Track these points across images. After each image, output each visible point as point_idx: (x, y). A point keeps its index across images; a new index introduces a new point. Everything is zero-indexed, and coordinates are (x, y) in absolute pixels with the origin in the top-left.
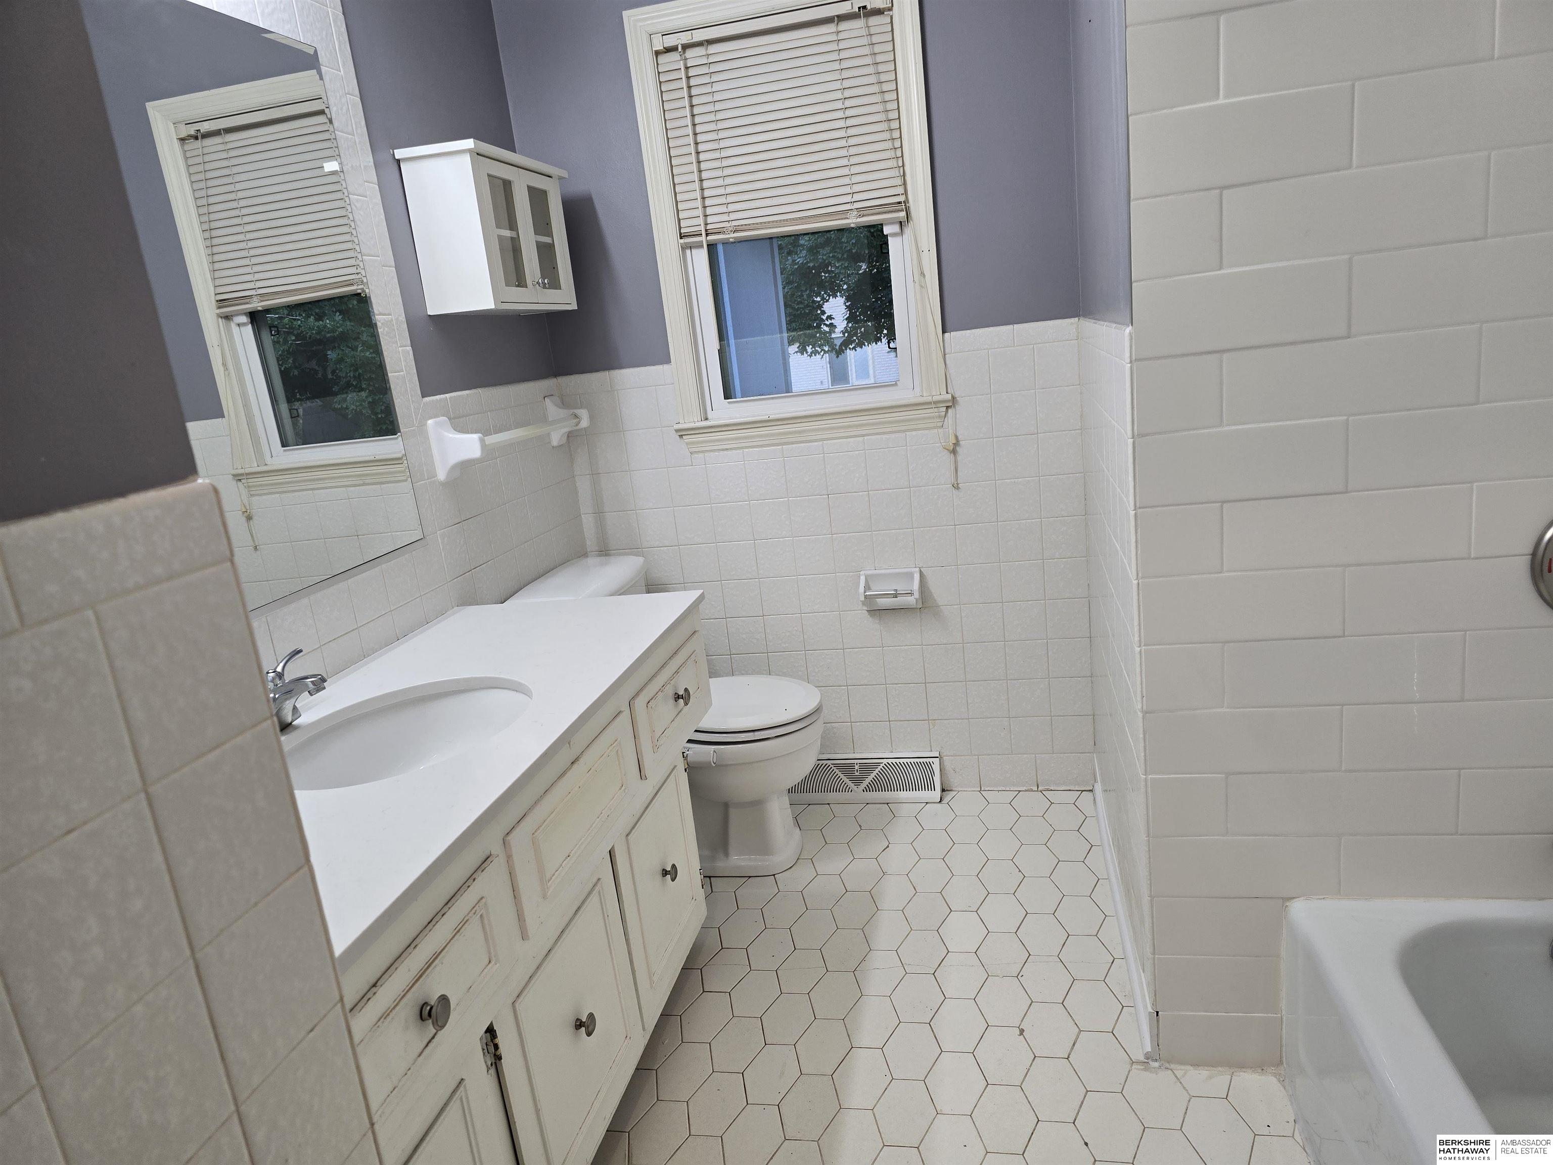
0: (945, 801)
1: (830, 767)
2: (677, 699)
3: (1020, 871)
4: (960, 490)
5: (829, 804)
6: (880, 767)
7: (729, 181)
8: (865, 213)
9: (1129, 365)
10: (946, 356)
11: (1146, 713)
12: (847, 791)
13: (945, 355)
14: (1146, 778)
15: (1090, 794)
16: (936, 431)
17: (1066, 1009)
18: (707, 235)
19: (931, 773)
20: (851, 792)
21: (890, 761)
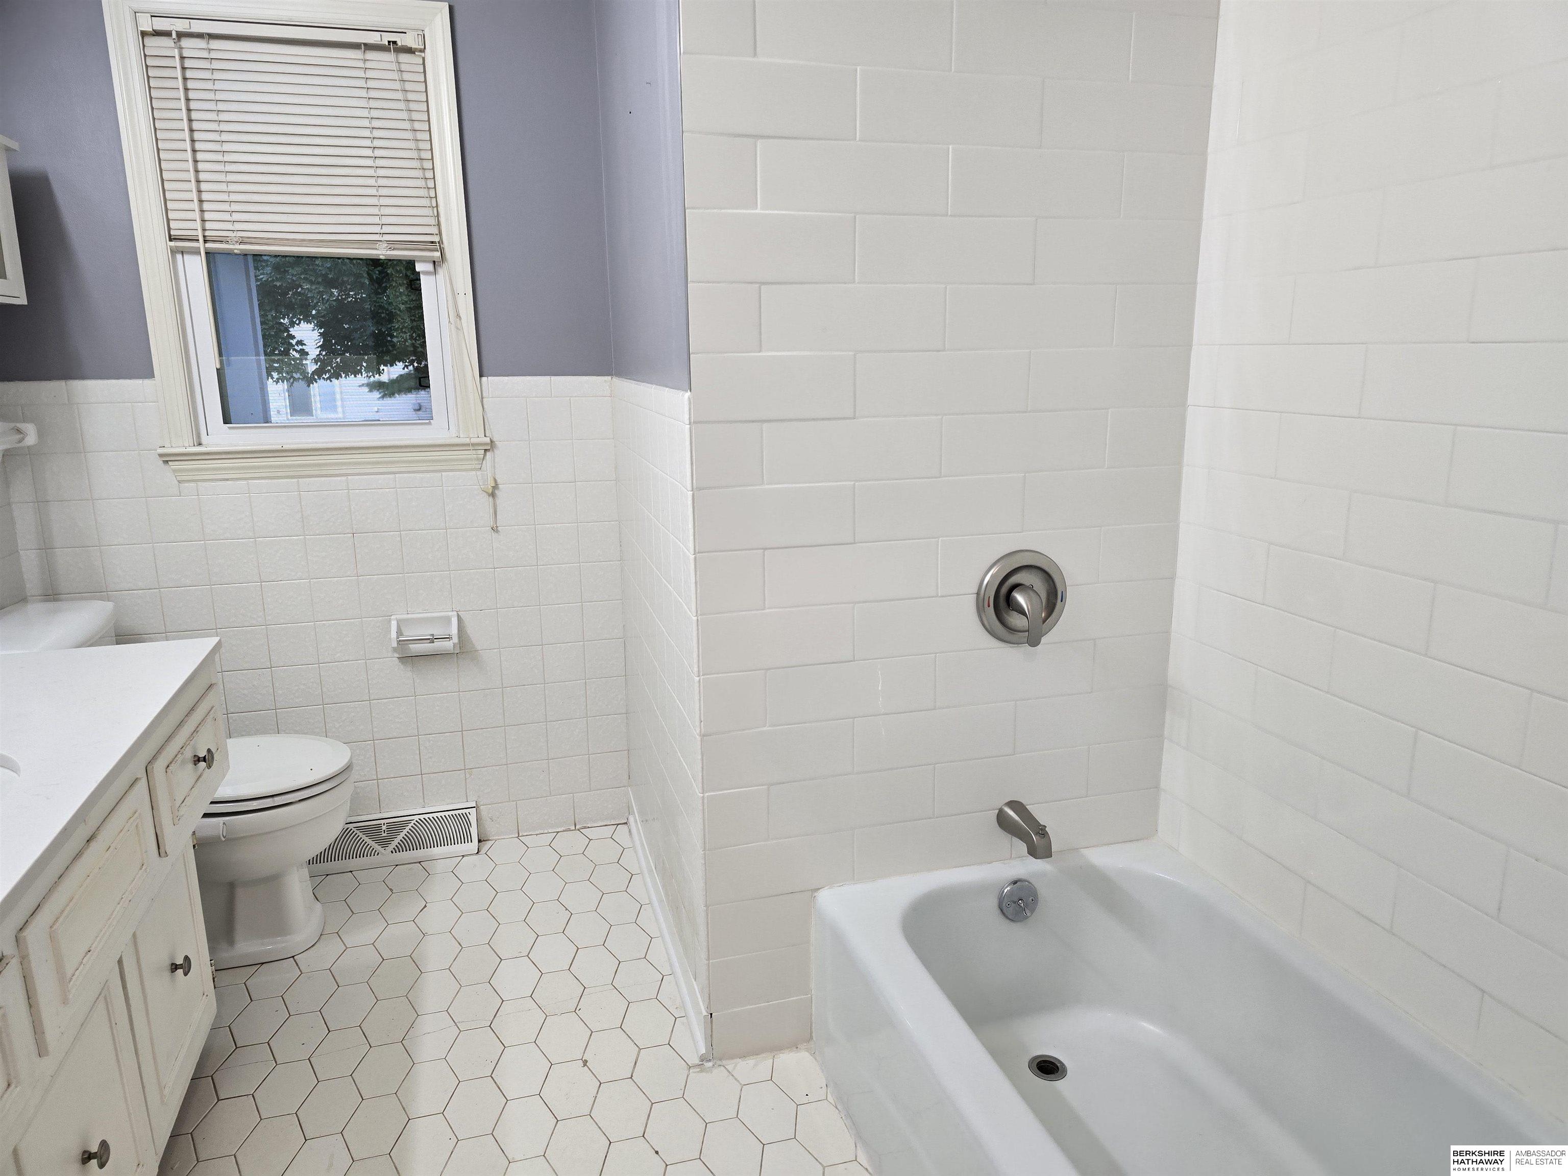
0: (483, 851)
1: (352, 831)
2: (197, 762)
3: (567, 909)
4: (500, 533)
5: (351, 872)
6: (410, 825)
7: (232, 187)
8: (397, 246)
9: (689, 426)
10: (484, 399)
11: (704, 736)
12: (372, 854)
13: (482, 398)
14: (703, 797)
15: (625, 826)
16: (474, 473)
17: (625, 1032)
18: (205, 241)
19: (467, 824)
20: (378, 855)
21: (423, 816)
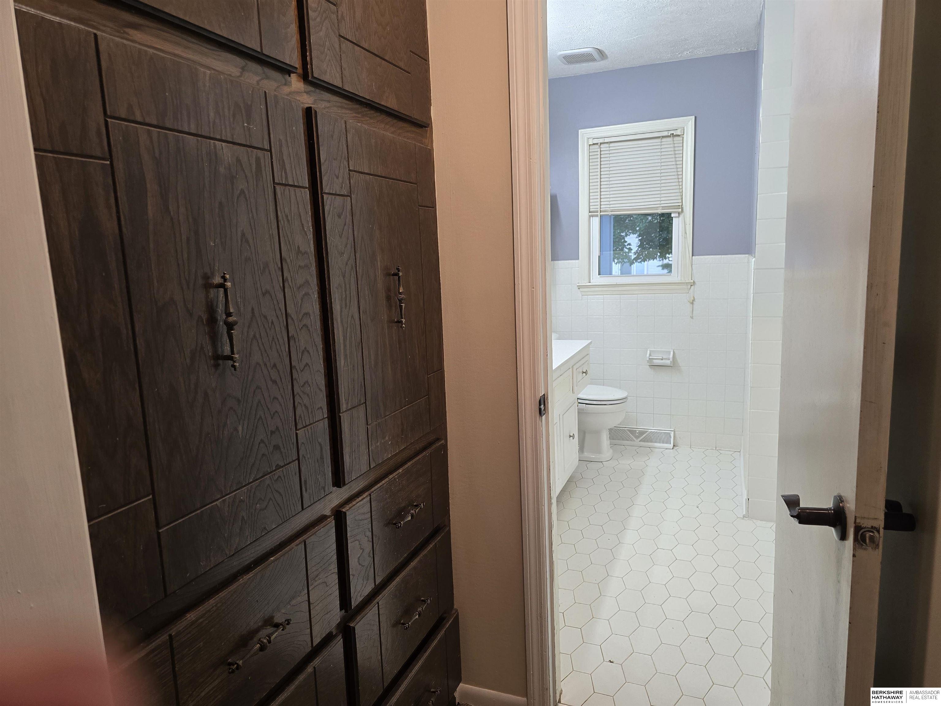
0: (675, 449)
1: (625, 431)
2: (583, 373)
4: (693, 319)
5: (623, 445)
6: (647, 433)
7: (611, 193)
8: (665, 208)
9: (753, 271)
12: (632, 441)
13: (692, 264)
15: (739, 453)
16: (685, 294)
18: (600, 212)
19: (670, 437)
21: (652, 431)
